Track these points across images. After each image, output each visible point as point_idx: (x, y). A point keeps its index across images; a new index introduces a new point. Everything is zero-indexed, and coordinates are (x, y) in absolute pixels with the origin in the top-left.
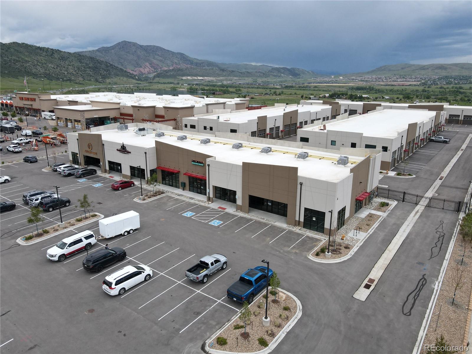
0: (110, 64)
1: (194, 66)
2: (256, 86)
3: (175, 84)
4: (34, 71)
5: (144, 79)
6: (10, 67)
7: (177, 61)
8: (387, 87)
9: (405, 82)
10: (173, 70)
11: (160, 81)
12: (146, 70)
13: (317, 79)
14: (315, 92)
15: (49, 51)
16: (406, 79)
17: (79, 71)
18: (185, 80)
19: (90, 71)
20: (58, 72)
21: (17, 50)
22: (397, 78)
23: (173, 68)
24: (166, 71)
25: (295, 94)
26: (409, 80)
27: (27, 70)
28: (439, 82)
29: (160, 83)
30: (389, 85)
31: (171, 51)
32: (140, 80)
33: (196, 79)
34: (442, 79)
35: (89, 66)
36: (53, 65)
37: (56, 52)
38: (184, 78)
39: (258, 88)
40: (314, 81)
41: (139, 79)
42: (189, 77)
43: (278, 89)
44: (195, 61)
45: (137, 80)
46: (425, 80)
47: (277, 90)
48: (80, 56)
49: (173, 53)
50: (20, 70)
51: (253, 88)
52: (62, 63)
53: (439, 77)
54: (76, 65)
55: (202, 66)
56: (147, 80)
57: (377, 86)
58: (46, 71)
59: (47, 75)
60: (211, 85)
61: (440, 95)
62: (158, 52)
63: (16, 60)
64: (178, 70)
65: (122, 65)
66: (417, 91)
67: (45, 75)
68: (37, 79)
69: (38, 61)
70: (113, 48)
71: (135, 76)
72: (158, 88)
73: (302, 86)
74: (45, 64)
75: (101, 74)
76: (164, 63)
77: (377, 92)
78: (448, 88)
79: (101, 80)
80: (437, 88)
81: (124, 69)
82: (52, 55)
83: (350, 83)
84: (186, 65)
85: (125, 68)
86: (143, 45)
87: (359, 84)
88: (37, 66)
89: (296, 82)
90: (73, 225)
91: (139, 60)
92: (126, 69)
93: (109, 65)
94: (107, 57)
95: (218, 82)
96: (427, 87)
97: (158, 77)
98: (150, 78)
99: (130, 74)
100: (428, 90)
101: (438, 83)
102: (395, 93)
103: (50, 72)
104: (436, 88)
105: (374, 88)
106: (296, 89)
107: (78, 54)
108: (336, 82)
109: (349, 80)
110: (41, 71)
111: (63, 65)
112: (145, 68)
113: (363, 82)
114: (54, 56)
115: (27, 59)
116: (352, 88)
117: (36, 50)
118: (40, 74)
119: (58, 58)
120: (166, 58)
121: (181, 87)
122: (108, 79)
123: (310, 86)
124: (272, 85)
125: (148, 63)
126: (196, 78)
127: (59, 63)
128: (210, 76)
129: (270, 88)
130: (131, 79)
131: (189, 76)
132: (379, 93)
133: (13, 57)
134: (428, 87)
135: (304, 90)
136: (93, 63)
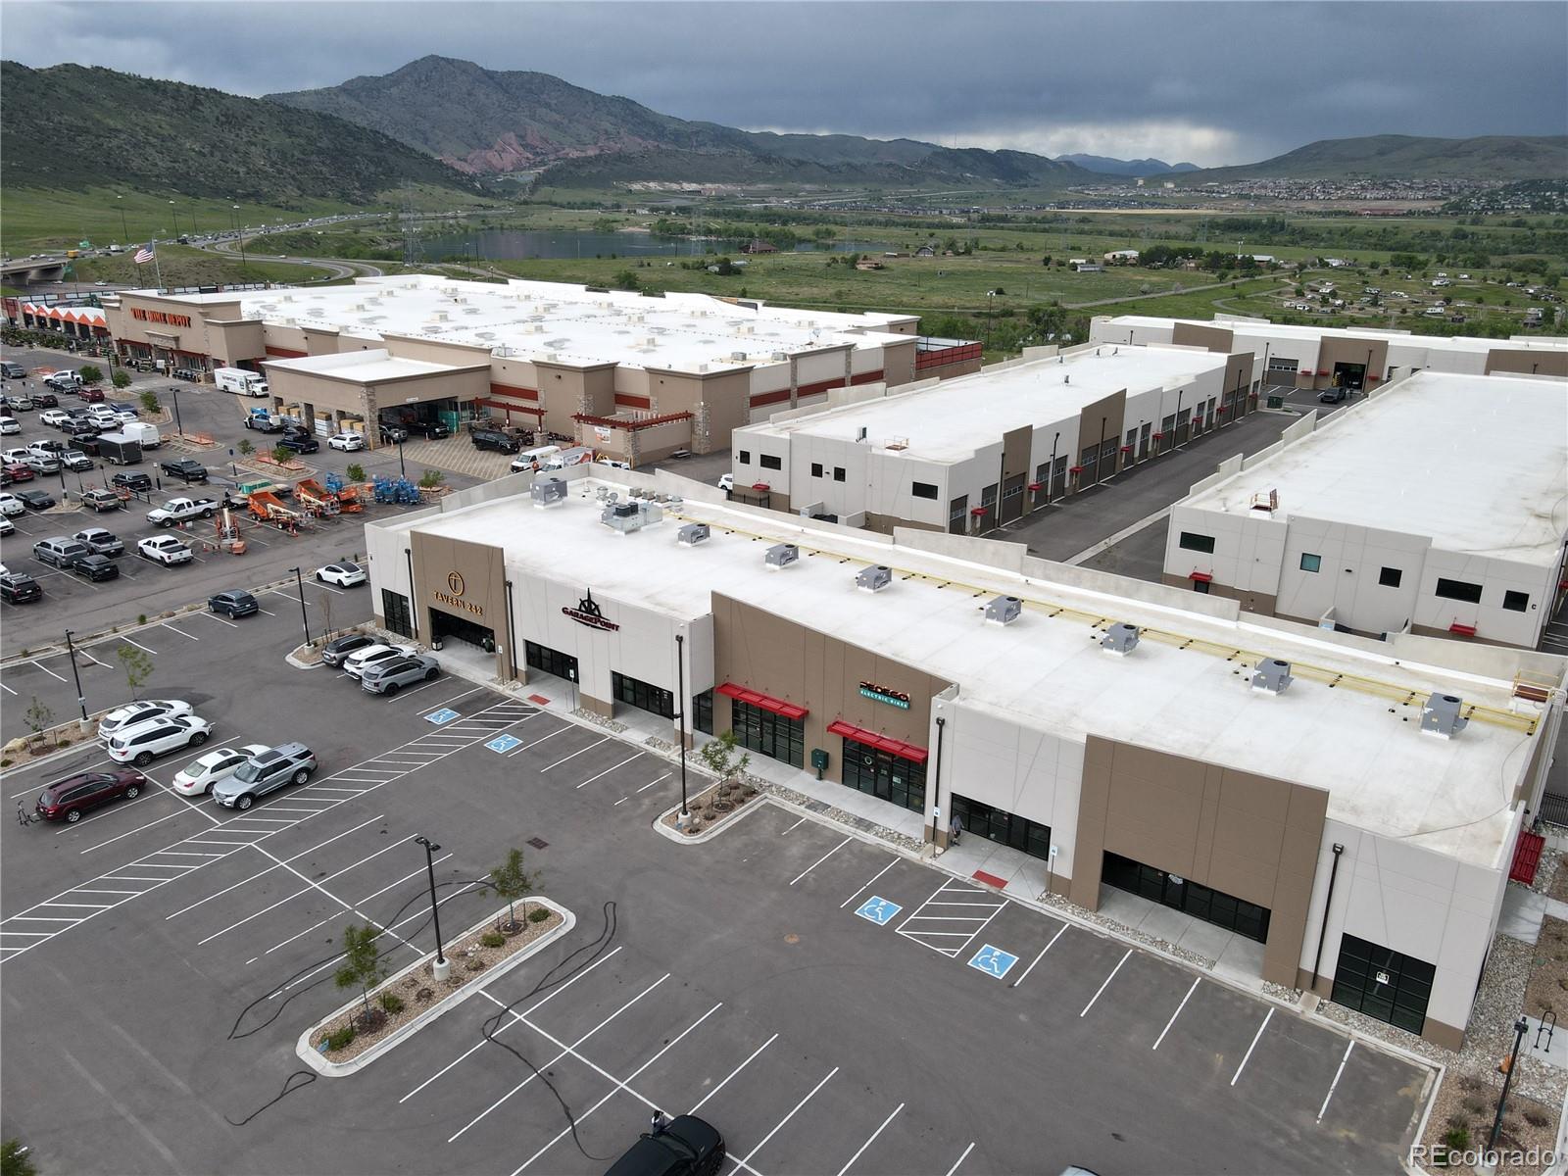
0: (387, 137)
1: (667, 143)
2: (881, 218)
3: (607, 208)
4: (136, 163)
5: (500, 190)
6: (58, 150)
7: (610, 128)
8: (1331, 222)
9: (1393, 202)
10: (598, 157)
11: (556, 199)
12: (508, 159)
13: (1086, 192)
14: (1084, 241)
15: (182, 96)
16: (1395, 189)
17: (287, 164)
18: (639, 193)
19: (323, 163)
20: (215, 167)
21: (79, 92)
22: (1363, 187)
23: (597, 152)
24: (577, 163)
25: (1020, 247)
26: (1403, 194)
27: (112, 161)
28: (1510, 203)
29: (555, 205)
30: (1337, 213)
31: (591, 92)
32: (490, 194)
33: (675, 192)
34: (1518, 190)
35: (319, 144)
36: (198, 144)
37: (207, 96)
38: (636, 187)
39: (887, 224)
40: (1076, 197)
41: (486, 192)
42: (652, 185)
43: (959, 226)
44: (673, 126)
45: (478, 194)
46: (1459, 192)
47: (956, 234)
48: (288, 110)
49: (597, 99)
50: (91, 161)
51: (870, 224)
52: (230, 137)
53: (1508, 183)
54: (274, 142)
55: (695, 144)
56: (512, 193)
57: (1295, 218)
58: (176, 165)
59: (179, 179)
60: (727, 214)
61: (1514, 252)
62: (545, 96)
63: (77, 127)
64: (617, 160)
65: (426, 141)
66: (1436, 234)
67: (174, 180)
68: (147, 192)
69: (147, 130)
70: (395, 79)
71: (472, 178)
72: (552, 224)
73: (1039, 218)
74: (174, 139)
75: (358, 174)
76: (566, 132)
77: (1297, 237)
78: (1541, 225)
79: (359, 193)
80: (1505, 224)
81: (432, 154)
82: (193, 108)
83: (1201, 207)
84: (640, 141)
85: (435, 150)
86: (497, 72)
87: (1233, 210)
88: (147, 146)
89: (1015, 199)
90: (480, 967)
91: (482, 121)
92: (441, 153)
93: (384, 141)
94: (374, 112)
95: (752, 202)
96: (1469, 220)
97: (551, 184)
98: (522, 186)
99: (457, 173)
100: (1473, 234)
101: (1506, 207)
102: (1359, 245)
103: (189, 168)
104: (1501, 225)
105: (1286, 224)
106: (1018, 229)
107: (281, 105)
108: (1153, 200)
109: (1197, 194)
110: (160, 163)
111: (231, 142)
112: (504, 150)
113: (1246, 202)
114: (198, 110)
115: (111, 123)
116: (1212, 225)
117: (141, 91)
118: (157, 176)
119: (214, 119)
120: (575, 114)
121: (627, 220)
122: (383, 190)
123: (1065, 216)
124: (937, 212)
125: (512, 134)
126: (675, 186)
127: (218, 137)
128: (723, 182)
129: (930, 226)
130: (459, 193)
131: (653, 180)
132: (1304, 244)
133: (66, 117)
134: (1475, 222)
135: (1045, 231)
136: (330, 136)
